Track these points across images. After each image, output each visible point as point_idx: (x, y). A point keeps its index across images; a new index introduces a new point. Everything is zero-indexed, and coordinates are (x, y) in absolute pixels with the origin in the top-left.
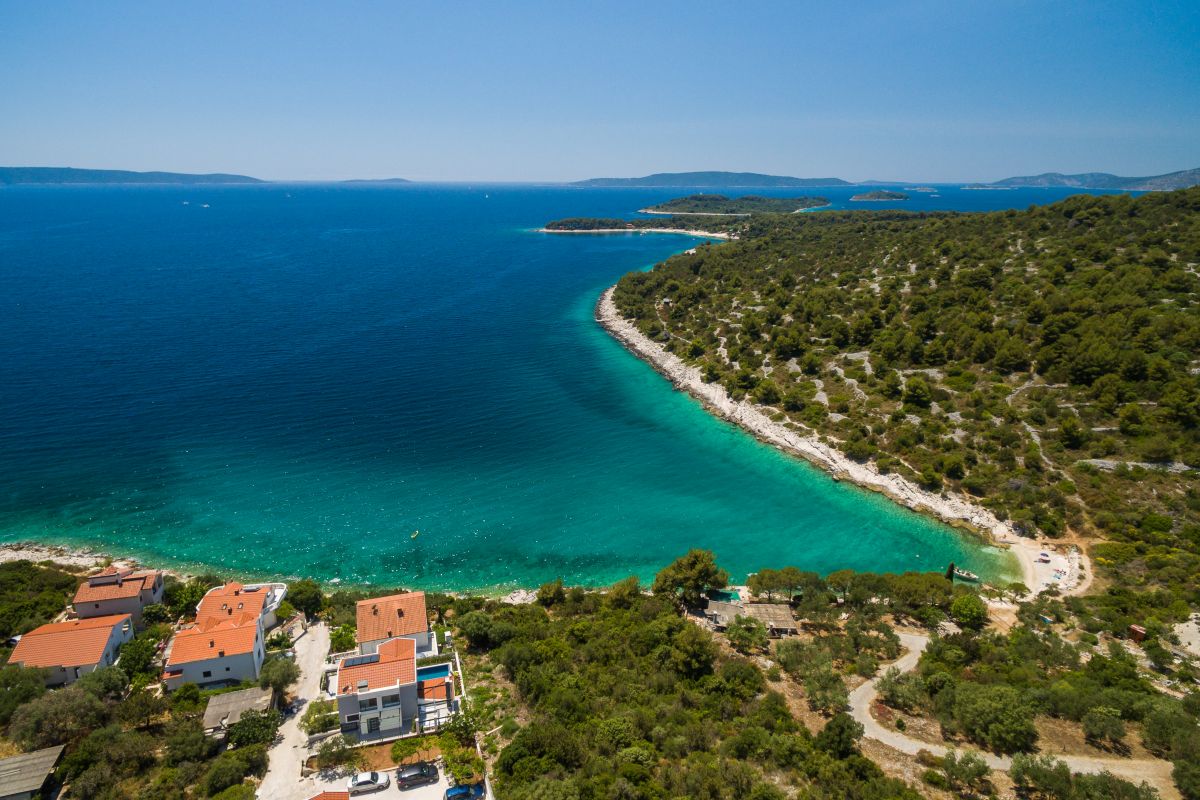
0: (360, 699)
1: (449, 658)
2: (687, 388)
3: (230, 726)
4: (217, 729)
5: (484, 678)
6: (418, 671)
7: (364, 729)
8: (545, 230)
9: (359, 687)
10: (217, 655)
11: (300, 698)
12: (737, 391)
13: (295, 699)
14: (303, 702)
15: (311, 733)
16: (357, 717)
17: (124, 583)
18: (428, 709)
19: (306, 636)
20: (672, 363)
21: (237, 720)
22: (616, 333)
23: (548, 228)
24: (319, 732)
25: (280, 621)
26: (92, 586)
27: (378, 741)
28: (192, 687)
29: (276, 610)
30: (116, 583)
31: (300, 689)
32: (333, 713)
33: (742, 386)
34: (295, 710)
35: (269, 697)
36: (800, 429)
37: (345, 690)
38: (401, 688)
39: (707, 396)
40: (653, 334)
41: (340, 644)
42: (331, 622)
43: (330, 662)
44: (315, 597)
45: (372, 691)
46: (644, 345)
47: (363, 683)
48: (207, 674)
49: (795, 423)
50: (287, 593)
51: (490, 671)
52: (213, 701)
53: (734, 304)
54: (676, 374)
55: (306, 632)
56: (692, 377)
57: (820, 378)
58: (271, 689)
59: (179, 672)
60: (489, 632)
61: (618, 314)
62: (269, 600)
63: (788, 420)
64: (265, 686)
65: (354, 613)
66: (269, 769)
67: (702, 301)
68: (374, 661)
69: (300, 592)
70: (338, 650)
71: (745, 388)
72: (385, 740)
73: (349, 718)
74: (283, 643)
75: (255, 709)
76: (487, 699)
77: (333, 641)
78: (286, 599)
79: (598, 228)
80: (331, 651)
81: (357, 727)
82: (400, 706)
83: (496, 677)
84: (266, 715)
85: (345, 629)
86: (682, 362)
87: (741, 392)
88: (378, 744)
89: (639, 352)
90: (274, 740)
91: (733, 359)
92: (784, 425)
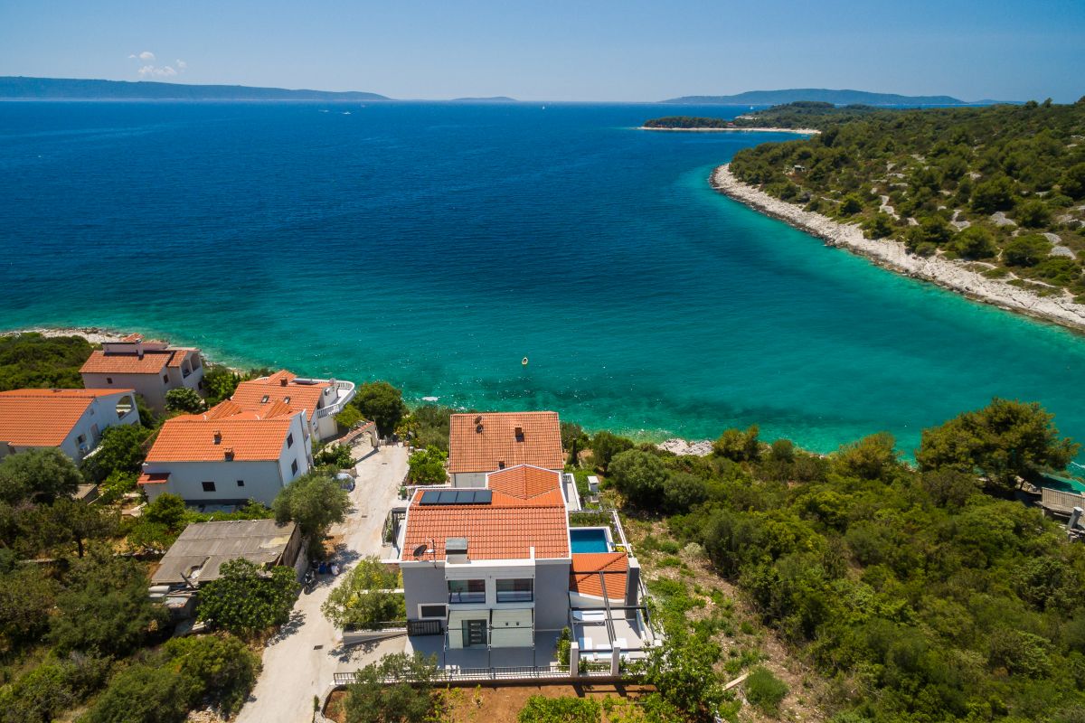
0: (449, 577)
1: (605, 519)
2: (845, 245)
3: (202, 584)
4: (174, 587)
5: (668, 564)
6: (571, 531)
7: (455, 639)
8: (643, 128)
9: (448, 552)
10: (222, 457)
11: (350, 548)
12: (921, 246)
13: (340, 548)
14: (353, 556)
15: (350, 627)
16: (441, 611)
17: (146, 356)
18: (587, 617)
19: (376, 456)
20: (816, 221)
21: (215, 576)
22: (739, 197)
23: (646, 125)
24: (364, 627)
25: (342, 430)
26: (106, 354)
27: (485, 677)
28: (173, 503)
29: (336, 414)
30: (135, 354)
31: (351, 534)
32: (397, 591)
33: (931, 239)
34: (335, 569)
35: (284, 541)
36: (1038, 286)
37: (419, 552)
38: (539, 568)
39: (875, 253)
40: (788, 195)
41: (421, 473)
42: (413, 442)
43: (404, 498)
44: (393, 407)
45: (475, 563)
46: (775, 206)
47: (458, 543)
48: (209, 487)
49: (1027, 280)
50: (355, 397)
51: (674, 552)
52: (191, 531)
53: (890, 166)
54: (825, 231)
55: (376, 451)
56: (852, 234)
57: (1052, 230)
58: (291, 526)
59: (165, 476)
60: (665, 485)
61: (739, 181)
62: (327, 400)
63: (1013, 276)
64: (283, 519)
65: (447, 434)
66: (254, 693)
67: (845, 166)
68: (480, 501)
69: (373, 396)
70: (420, 482)
71: (936, 241)
72: (500, 676)
73: (426, 611)
74: (339, 460)
75: (251, 559)
76: (687, 606)
77: (412, 469)
78: (353, 403)
79: (697, 127)
80: (410, 480)
81: (441, 632)
82: (533, 605)
83: (690, 565)
84: (270, 575)
85: (432, 453)
86: (831, 221)
87: (931, 245)
88: (485, 684)
89: (772, 213)
90: (283, 624)
91: (906, 214)
92: (1008, 283)
